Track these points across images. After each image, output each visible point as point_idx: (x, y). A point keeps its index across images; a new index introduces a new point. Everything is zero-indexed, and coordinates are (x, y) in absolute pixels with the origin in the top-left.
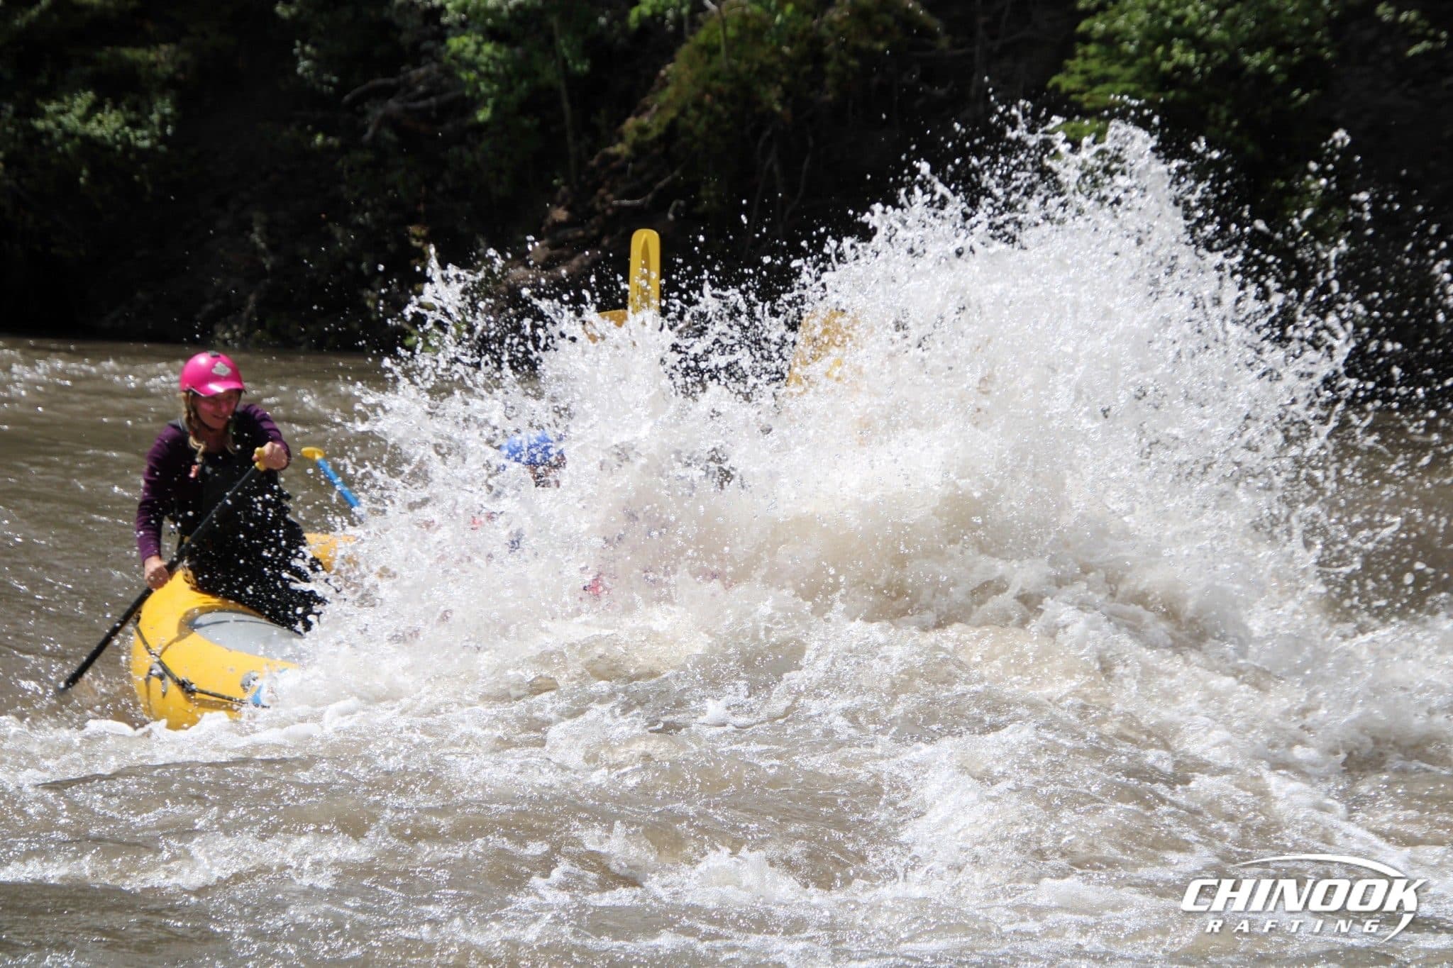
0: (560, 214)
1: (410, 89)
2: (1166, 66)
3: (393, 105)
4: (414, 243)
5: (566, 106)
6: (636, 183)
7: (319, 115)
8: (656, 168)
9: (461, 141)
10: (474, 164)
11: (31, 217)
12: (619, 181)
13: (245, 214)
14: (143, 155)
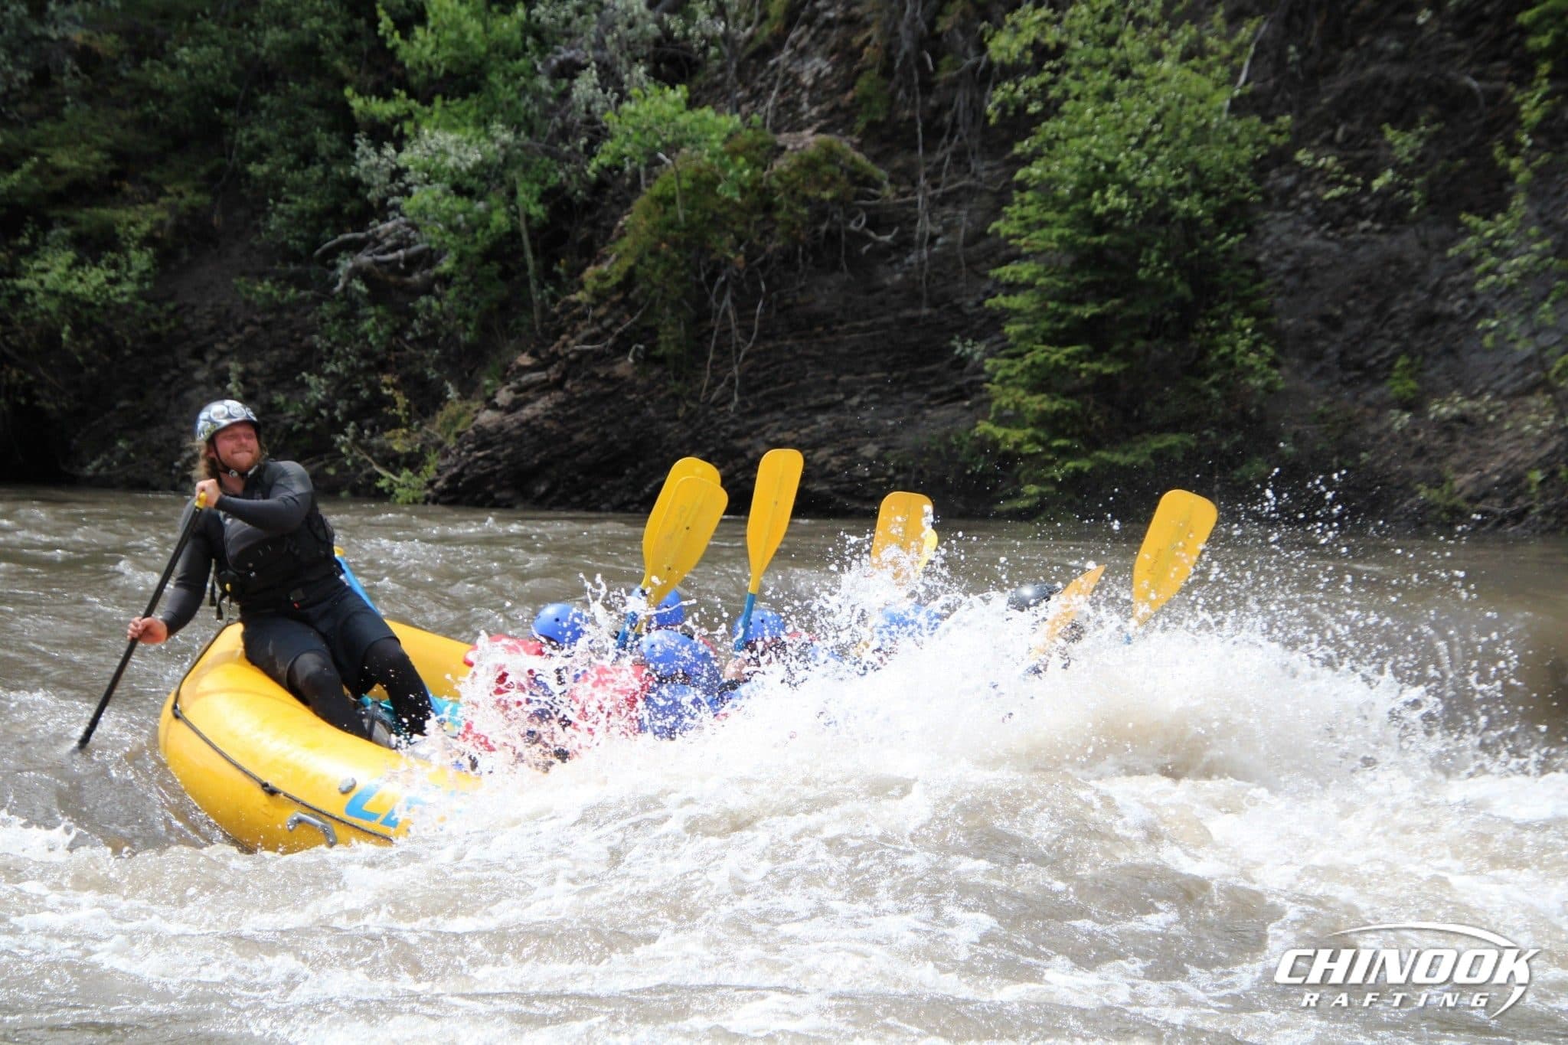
0: (525, 360)
1: (379, 242)
2: (1100, 209)
3: (364, 259)
4: (385, 391)
5: (529, 256)
6: (596, 329)
7: (292, 267)
8: (616, 313)
9: (428, 291)
10: (442, 312)
11: (14, 373)
12: (580, 326)
13: (221, 365)
14: (122, 311)
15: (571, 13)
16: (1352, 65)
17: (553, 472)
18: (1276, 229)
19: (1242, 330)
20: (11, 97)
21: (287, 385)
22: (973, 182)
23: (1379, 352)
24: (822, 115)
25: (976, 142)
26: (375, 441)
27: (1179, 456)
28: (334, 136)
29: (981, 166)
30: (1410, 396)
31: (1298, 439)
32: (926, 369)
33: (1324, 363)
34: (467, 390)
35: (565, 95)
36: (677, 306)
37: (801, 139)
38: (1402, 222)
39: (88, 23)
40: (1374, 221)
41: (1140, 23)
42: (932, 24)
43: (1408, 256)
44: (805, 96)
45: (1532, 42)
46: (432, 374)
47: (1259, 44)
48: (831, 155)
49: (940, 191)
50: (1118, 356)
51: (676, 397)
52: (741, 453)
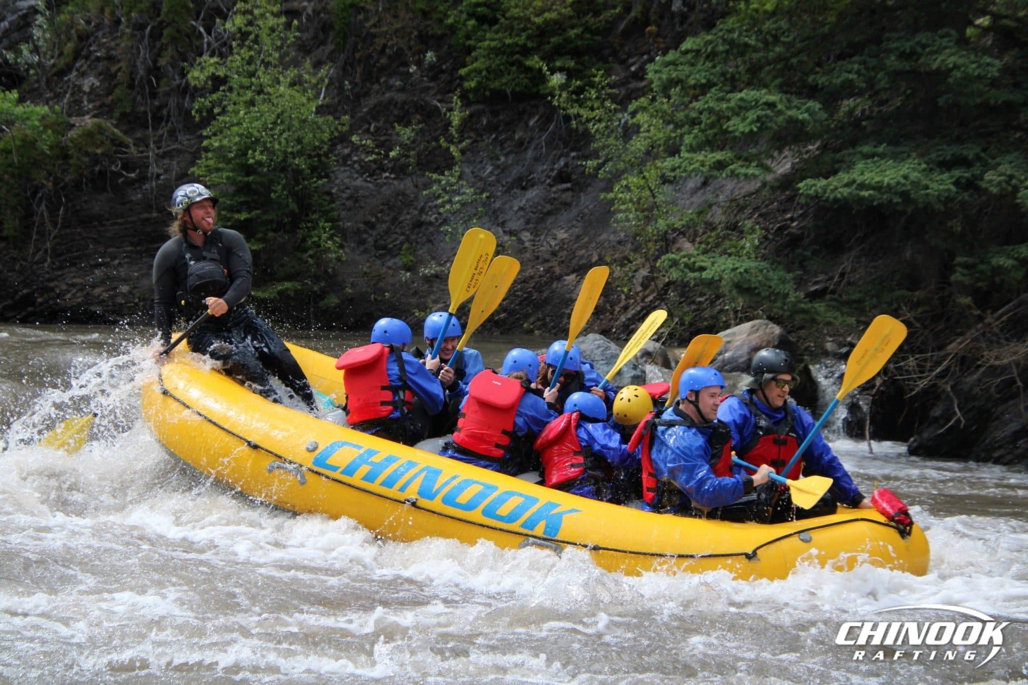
16: (377, 92)
18: (341, 176)
19: (324, 229)
22: (179, 147)
23: (394, 241)
24: (95, 108)
25: (181, 126)
27: (292, 294)
29: (183, 138)
30: (410, 263)
31: (353, 285)
33: (366, 246)
36: (14, 209)
37: (83, 121)
38: (405, 174)
40: (390, 173)
41: (267, 65)
42: (155, 62)
43: (408, 192)
44: (85, 98)
45: (466, 85)
47: (331, 79)
48: (100, 129)
49: (161, 151)
50: (259, 240)
51: (14, 259)
52: (52, 290)
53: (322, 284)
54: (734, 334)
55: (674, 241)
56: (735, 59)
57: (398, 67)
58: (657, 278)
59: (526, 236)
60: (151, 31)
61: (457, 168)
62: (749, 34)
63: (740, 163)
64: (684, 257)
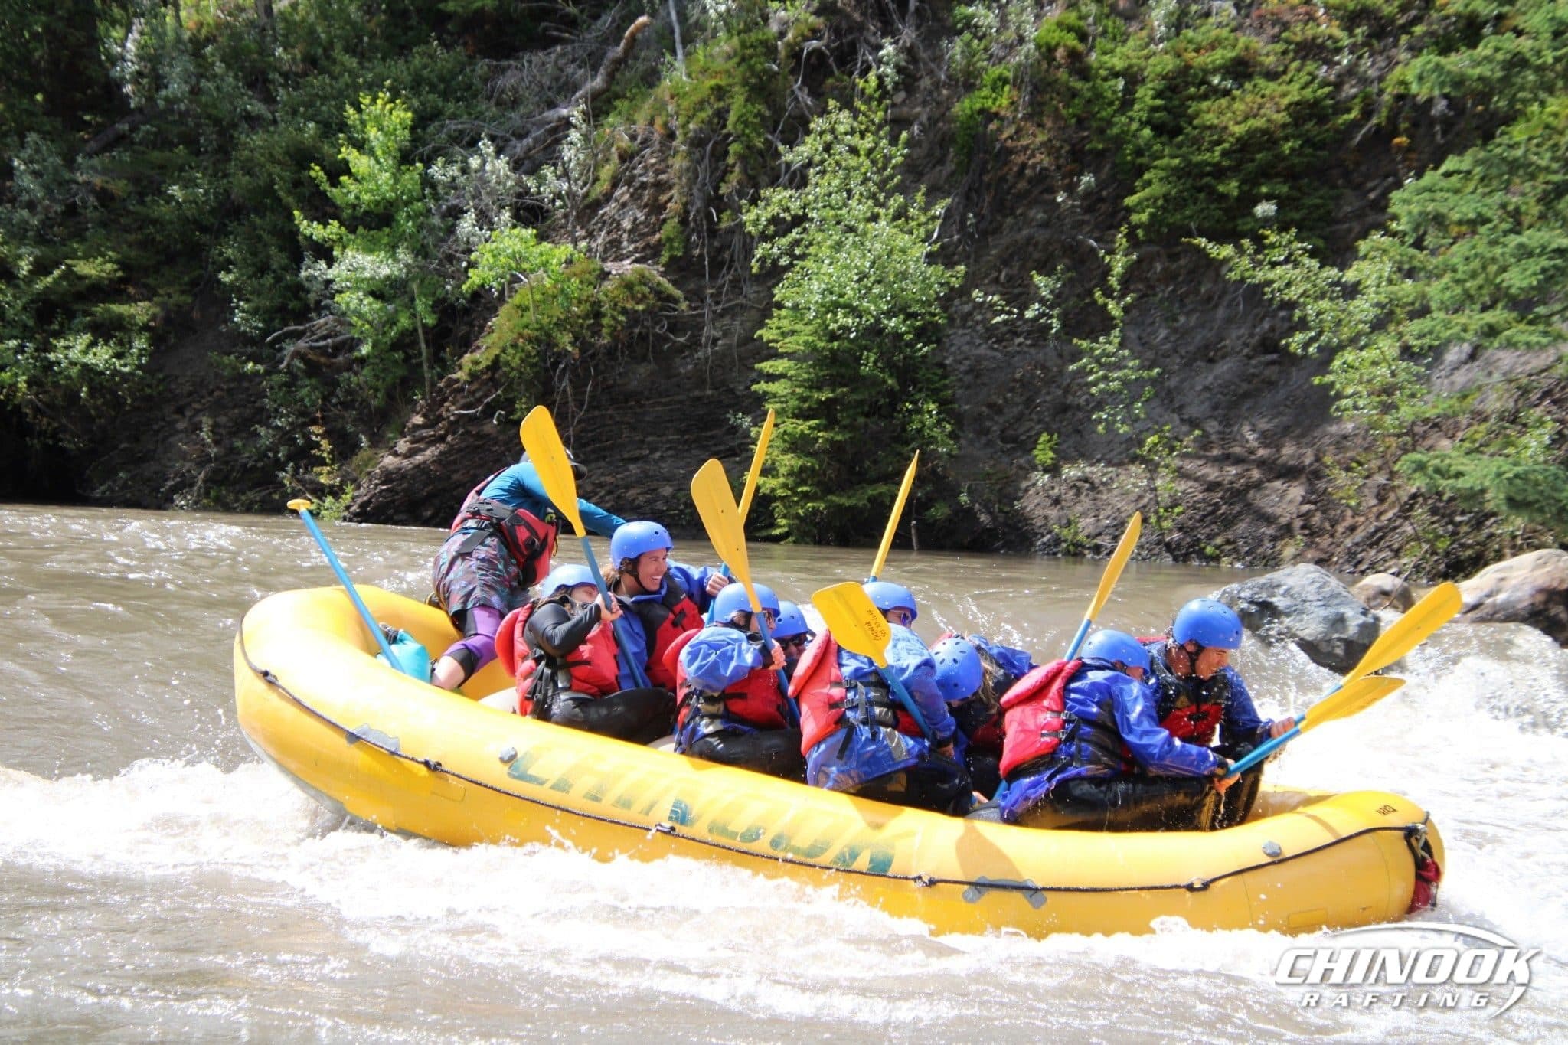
0: (418, 420)
1: (313, 333)
2: (833, 326)
3: (302, 344)
4: (314, 438)
5: (423, 346)
6: (471, 399)
7: (249, 350)
8: (485, 388)
9: (349, 369)
10: (358, 384)
11: (45, 420)
12: (459, 397)
13: (197, 419)
14: (125, 377)
15: (456, 173)
16: (1011, 228)
17: (437, 502)
18: (958, 342)
19: (930, 412)
20: (48, 223)
21: (244, 435)
22: (744, 301)
23: (1029, 431)
24: (636, 250)
26: (307, 477)
28: (284, 255)
29: (750, 291)
30: (1049, 462)
32: (709, 434)
33: (990, 437)
34: (376, 442)
35: (451, 230)
36: (530, 384)
37: (622, 266)
38: (1045, 339)
39: (105, 171)
40: (1026, 338)
42: (717, 188)
43: (1049, 364)
44: (625, 236)
45: (1135, 218)
46: (350, 428)
47: (948, 211)
48: (643, 280)
49: (720, 306)
50: (845, 428)
53: (929, 488)
54: (1511, 567)
55: (1424, 437)
56: (1523, 182)
57: (1042, 192)
58: (1399, 487)
59: (1212, 426)
60: (713, 149)
61: (1116, 332)
62: (1542, 150)
63: (1522, 326)
64: (1436, 457)
